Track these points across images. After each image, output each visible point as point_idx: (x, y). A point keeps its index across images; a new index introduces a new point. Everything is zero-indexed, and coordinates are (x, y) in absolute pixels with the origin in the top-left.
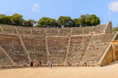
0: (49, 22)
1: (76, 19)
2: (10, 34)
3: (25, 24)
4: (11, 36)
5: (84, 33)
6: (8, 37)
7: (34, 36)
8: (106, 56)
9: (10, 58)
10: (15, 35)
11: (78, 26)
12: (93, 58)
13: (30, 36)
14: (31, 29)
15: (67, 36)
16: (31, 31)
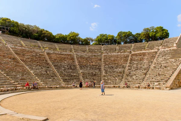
0: (107, 39)
1: (138, 34)
2: (65, 53)
3: (82, 43)
4: (65, 55)
5: (148, 49)
6: (63, 56)
7: (90, 54)
8: (178, 75)
9: (60, 78)
10: (70, 53)
11: (141, 41)
12: (159, 78)
13: (85, 54)
14: (87, 48)
15: (127, 53)
16: (87, 49)
